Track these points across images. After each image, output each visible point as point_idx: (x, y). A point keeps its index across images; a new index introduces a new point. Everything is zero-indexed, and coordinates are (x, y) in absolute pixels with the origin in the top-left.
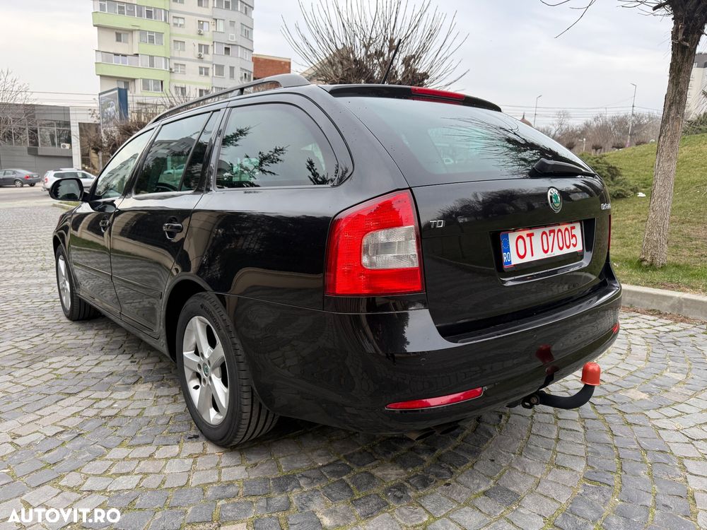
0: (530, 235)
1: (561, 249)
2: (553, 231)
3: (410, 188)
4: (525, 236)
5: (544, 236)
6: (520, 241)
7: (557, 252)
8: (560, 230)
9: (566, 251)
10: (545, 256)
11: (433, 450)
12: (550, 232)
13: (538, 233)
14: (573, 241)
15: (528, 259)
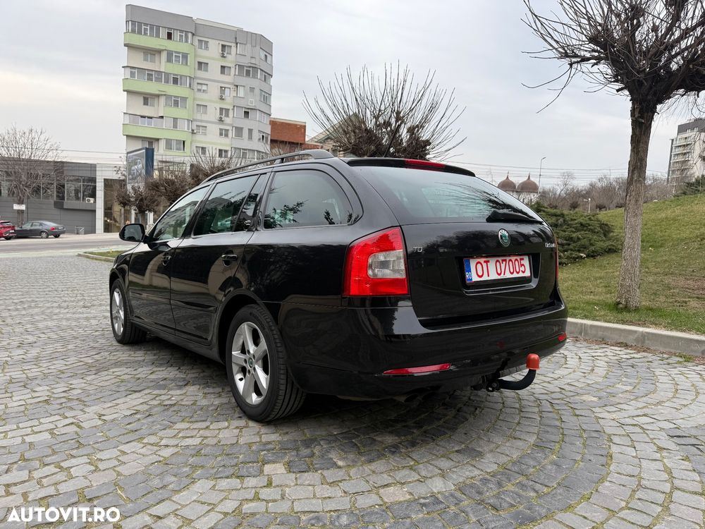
0: (487, 262)
1: (512, 273)
2: (505, 260)
3: (400, 226)
4: (483, 263)
5: (498, 263)
6: (479, 266)
7: (508, 275)
8: (510, 260)
9: (515, 275)
10: (499, 277)
11: (422, 427)
12: (503, 261)
13: (492, 262)
14: (522, 269)
15: (485, 278)
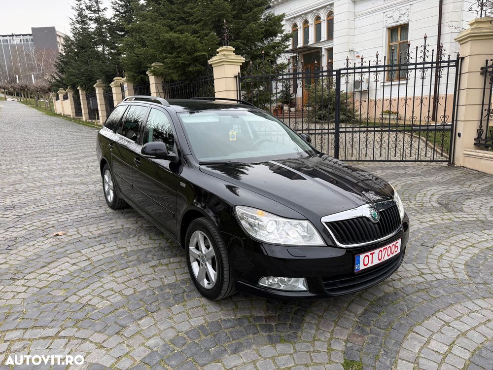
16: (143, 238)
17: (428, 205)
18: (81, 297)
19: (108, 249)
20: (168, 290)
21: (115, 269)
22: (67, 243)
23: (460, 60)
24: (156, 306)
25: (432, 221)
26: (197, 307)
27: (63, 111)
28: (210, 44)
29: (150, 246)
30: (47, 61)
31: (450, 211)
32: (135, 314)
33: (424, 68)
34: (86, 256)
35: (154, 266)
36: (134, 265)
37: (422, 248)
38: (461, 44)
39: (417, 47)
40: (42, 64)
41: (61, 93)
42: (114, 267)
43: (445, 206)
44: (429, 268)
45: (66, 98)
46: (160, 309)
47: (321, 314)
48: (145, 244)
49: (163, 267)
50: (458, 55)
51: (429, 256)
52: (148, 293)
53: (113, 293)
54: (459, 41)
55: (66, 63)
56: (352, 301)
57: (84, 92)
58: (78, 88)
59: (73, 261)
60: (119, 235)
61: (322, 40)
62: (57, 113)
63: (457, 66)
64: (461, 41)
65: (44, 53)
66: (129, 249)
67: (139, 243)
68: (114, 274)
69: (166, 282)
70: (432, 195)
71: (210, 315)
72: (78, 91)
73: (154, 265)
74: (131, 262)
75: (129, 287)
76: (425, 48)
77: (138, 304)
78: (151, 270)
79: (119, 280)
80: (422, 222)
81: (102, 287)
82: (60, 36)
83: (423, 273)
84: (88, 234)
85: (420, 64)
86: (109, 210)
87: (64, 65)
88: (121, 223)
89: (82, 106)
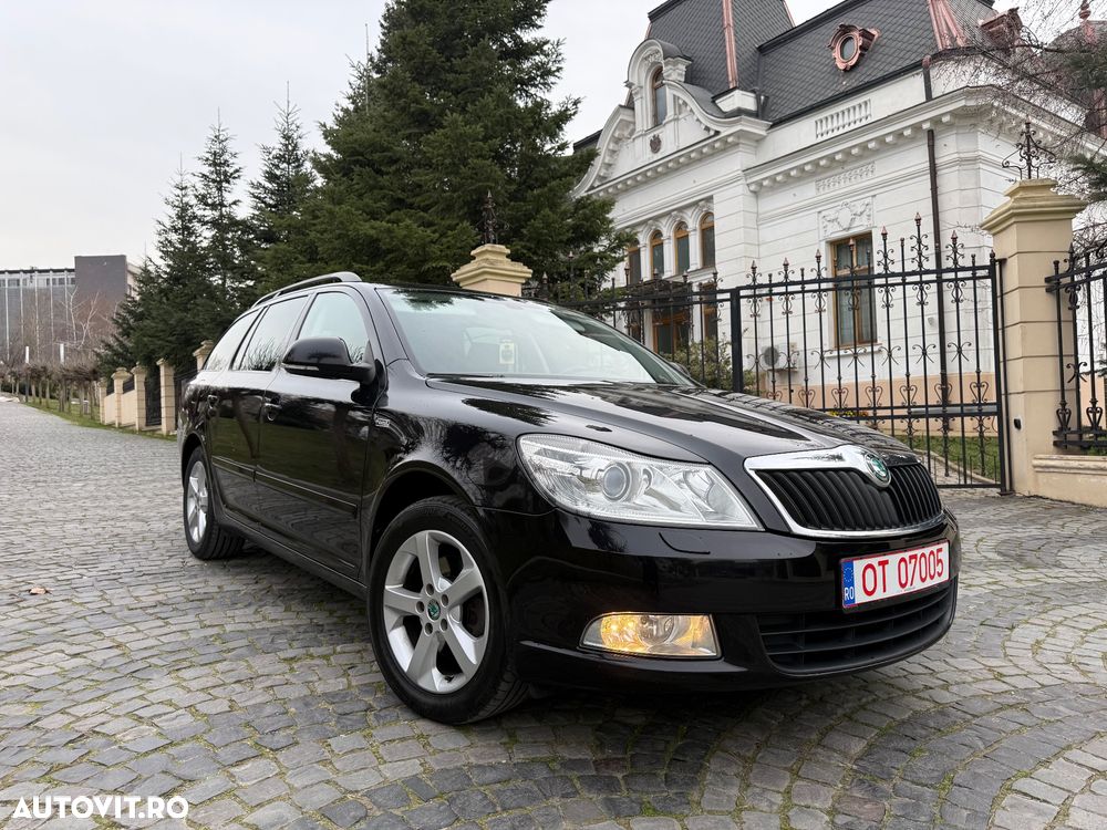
16: (269, 610)
17: (976, 557)
18: (79, 719)
19: (174, 628)
20: (323, 705)
21: (186, 664)
22: (71, 618)
23: (997, 267)
24: (288, 735)
25: (995, 583)
26: (403, 739)
27: (119, 417)
28: (458, 245)
29: (286, 623)
30: (100, 319)
31: (1029, 566)
32: (226, 755)
33: (921, 283)
34: (113, 640)
35: (292, 659)
36: (239, 658)
37: (983, 629)
38: (994, 235)
39: (902, 240)
40: (87, 326)
41: (121, 378)
42: (185, 660)
43: (1016, 556)
44: (1016, 666)
45: (128, 387)
46: (297, 743)
47: (750, 754)
48: (272, 621)
49: (317, 662)
50: (992, 255)
51: (1007, 644)
52: (269, 710)
53: (171, 709)
54: (989, 229)
55: (139, 317)
56: (832, 728)
57: (172, 371)
58: (159, 363)
59: (76, 650)
60: (209, 604)
61: (692, 268)
62: (106, 422)
63: (992, 276)
64: (995, 227)
65: (94, 303)
66: (228, 628)
67: (259, 617)
68: (180, 674)
69: (320, 688)
70: (981, 540)
71: (437, 756)
72: (158, 368)
73: (292, 655)
74: (229, 651)
75: (216, 698)
76: (919, 242)
77: (237, 732)
78: (285, 667)
79: (194, 685)
80: (970, 586)
81: (142, 697)
82: (133, 274)
83: (1001, 675)
84: (128, 601)
85: (913, 273)
86: (192, 561)
87: (135, 320)
88: (216, 581)
89: (163, 401)
